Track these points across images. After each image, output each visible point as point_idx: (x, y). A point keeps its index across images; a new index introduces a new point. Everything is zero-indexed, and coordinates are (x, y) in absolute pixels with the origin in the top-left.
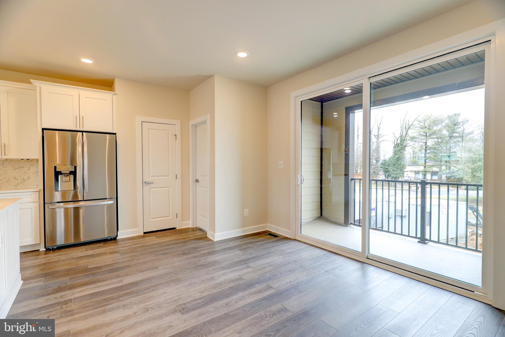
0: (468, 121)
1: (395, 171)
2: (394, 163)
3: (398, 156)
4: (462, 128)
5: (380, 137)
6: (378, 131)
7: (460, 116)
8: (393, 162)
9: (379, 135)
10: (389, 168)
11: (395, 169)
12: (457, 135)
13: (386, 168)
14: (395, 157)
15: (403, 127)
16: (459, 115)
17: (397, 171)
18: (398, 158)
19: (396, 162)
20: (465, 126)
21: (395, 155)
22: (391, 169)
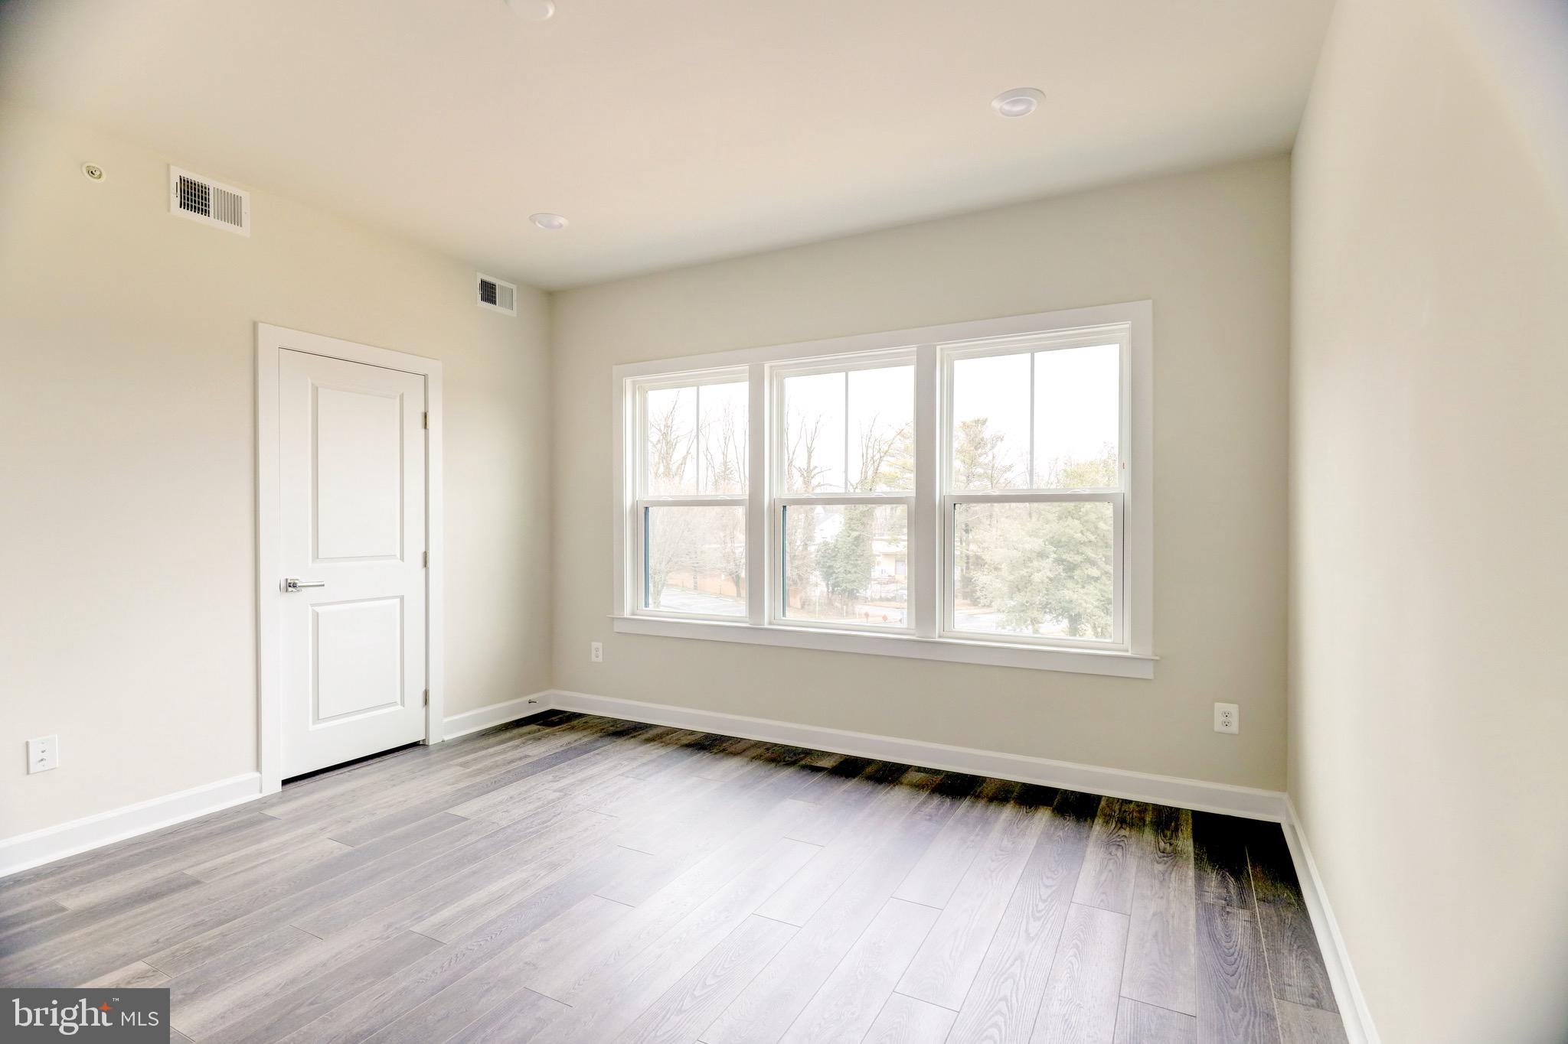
0: (1002, 440)
1: (850, 572)
2: (848, 551)
3: (857, 534)
4: (990, 453)
5: (813, 474)
6: (810, 457)
7: (987, 427)
8: (844, 549)
9: (811, 468)
10: (837, 565)
11: (849, 567)
12: (980, 470)
13: (828, 564)
14: (849, 536)
15: (867, 454)
16: (984, 422)
17: (855, 572)
18: (857, 538)
19: (853, 550)
20: (996, 450)
21: (850, 532)
22: (839, 565)
